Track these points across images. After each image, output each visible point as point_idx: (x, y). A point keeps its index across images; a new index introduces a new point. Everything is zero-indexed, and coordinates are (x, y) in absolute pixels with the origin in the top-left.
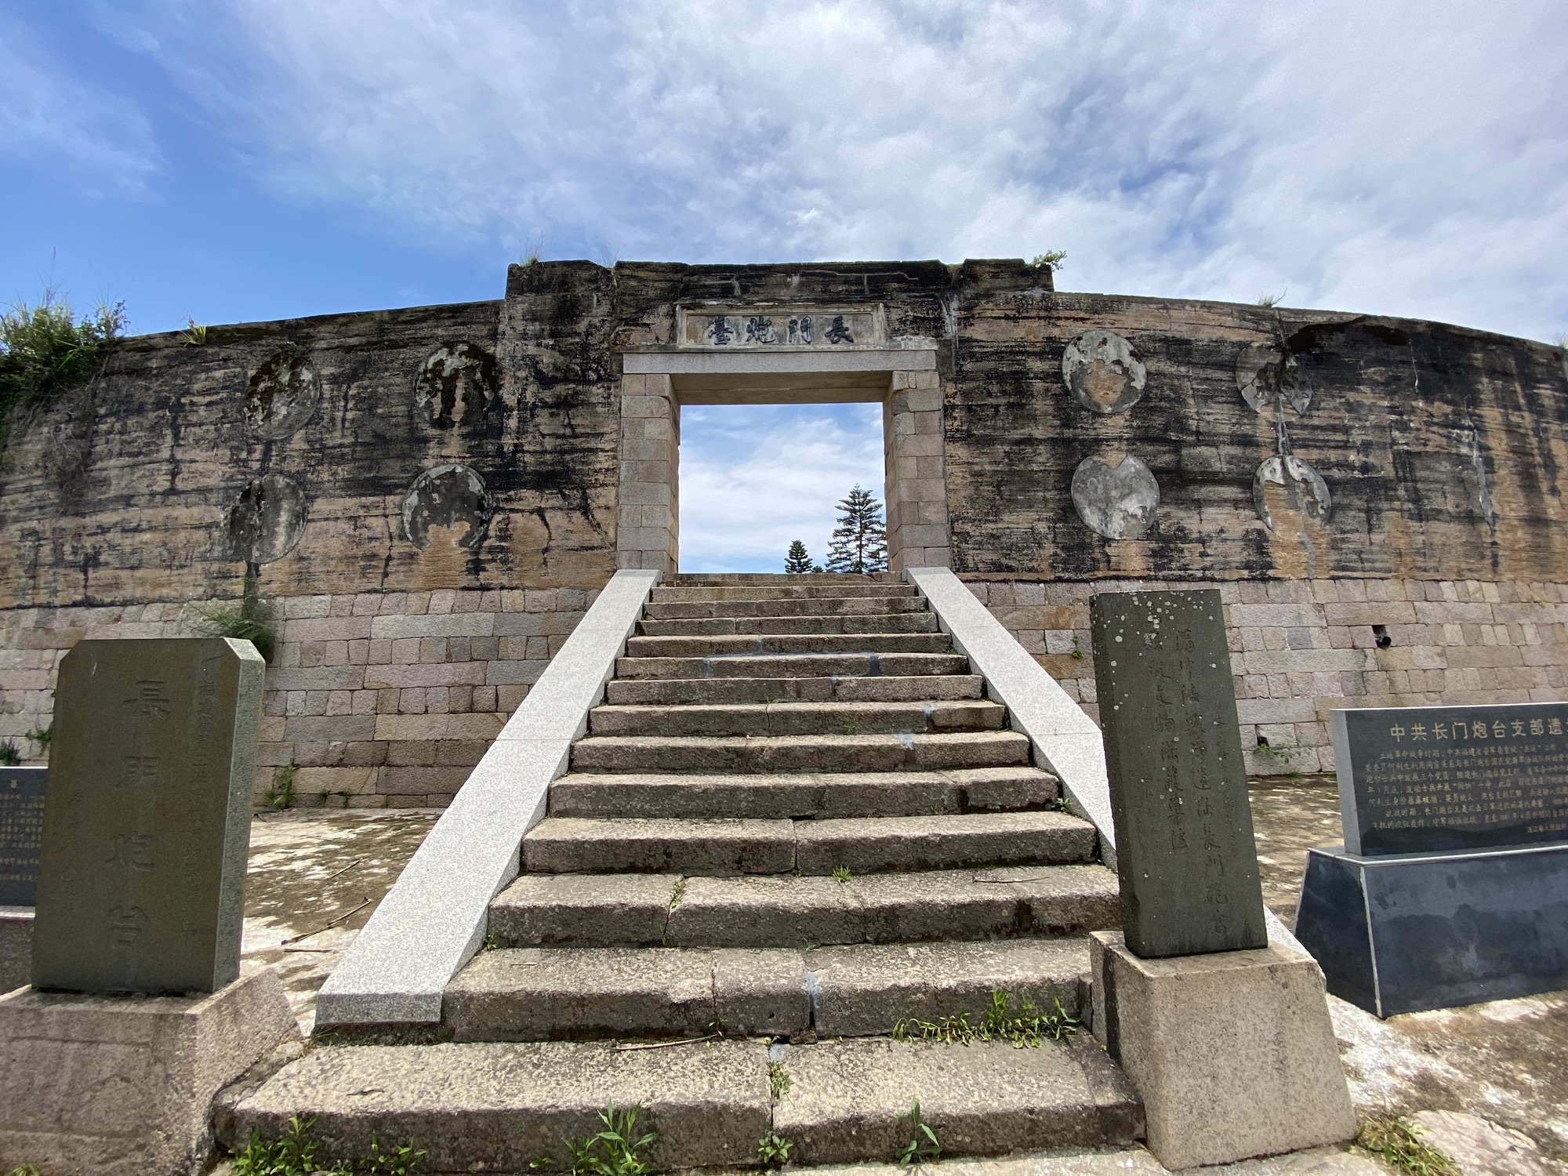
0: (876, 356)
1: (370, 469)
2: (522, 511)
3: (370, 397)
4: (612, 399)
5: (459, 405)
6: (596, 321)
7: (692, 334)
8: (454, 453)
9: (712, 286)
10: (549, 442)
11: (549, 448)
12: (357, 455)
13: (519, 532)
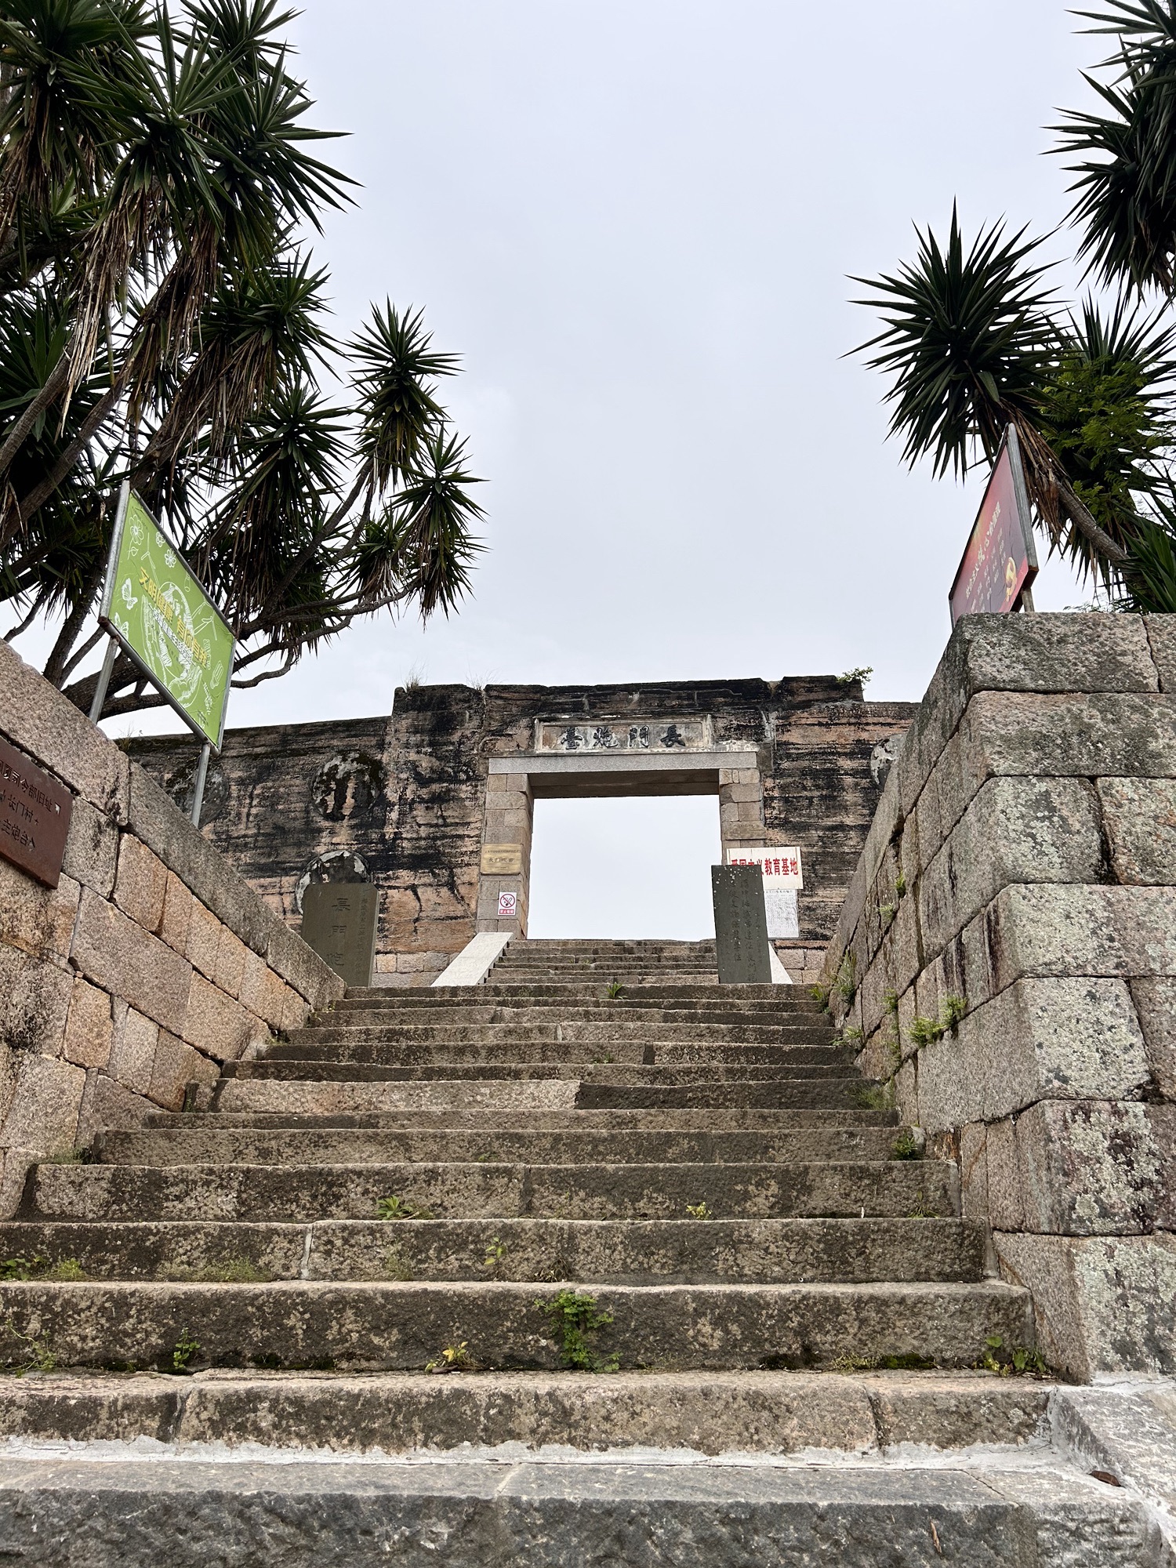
0: (704, 758)
1: (269, 856)
2: (398, 888)
3: (273, 796)
4: (479, 794)
5: (350, 801)
6: (468, 733)
7: (547, 741)
8: (344, 841)
9: (566, 703)
10: (424, 832)
11: (424, 835)
12: (259, 844)
13: (395, 905)
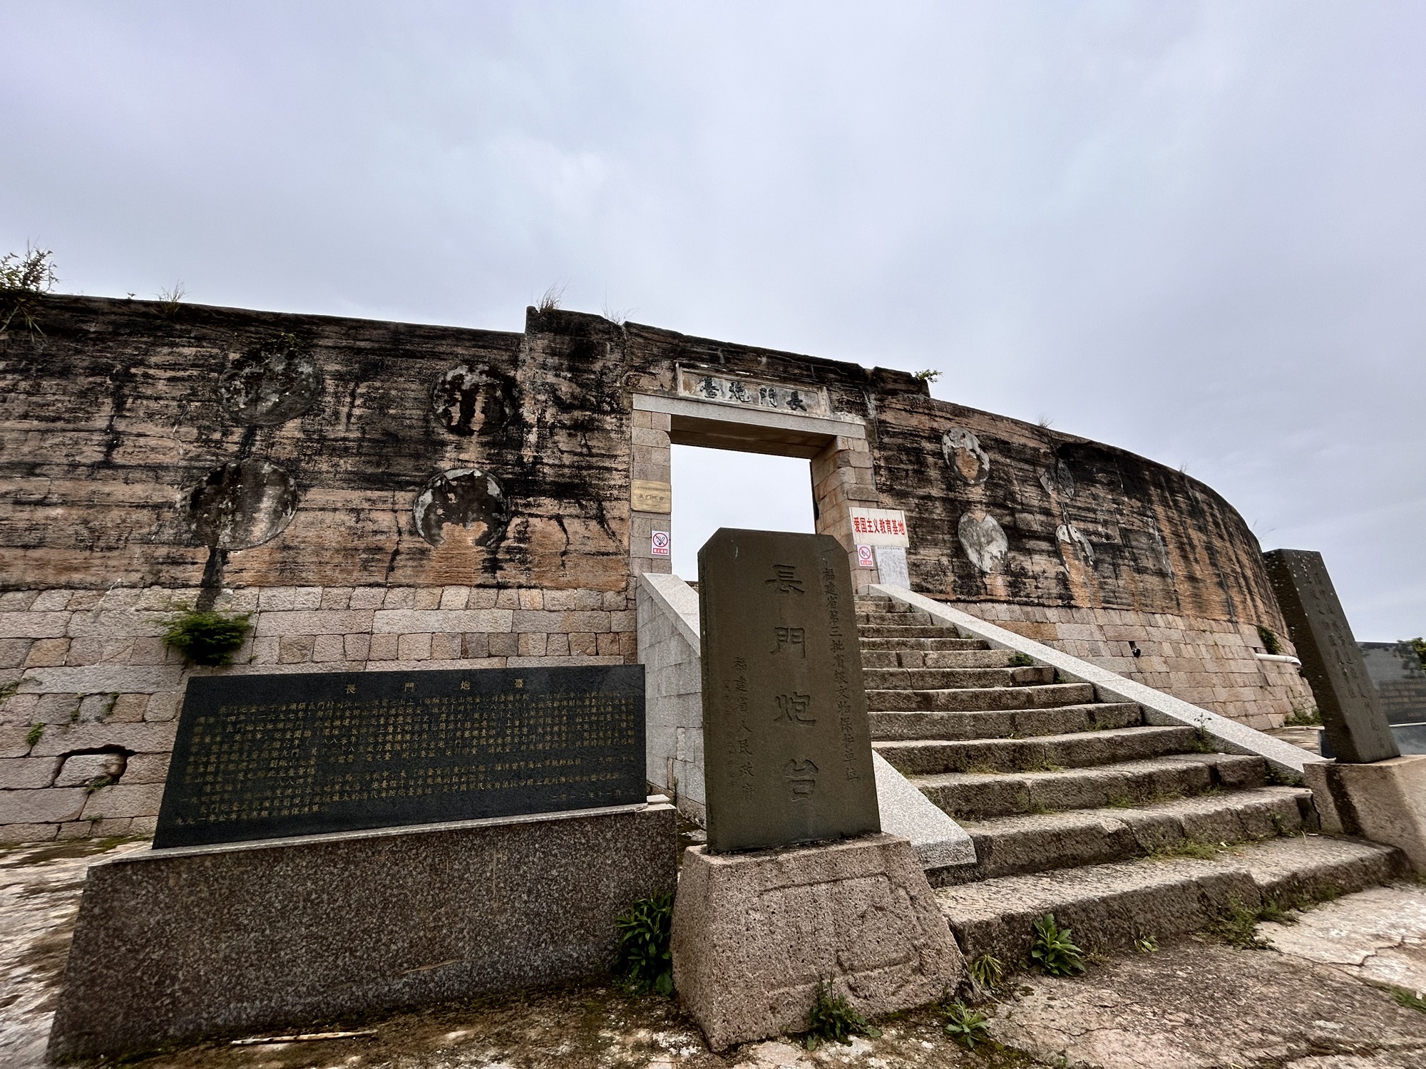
0: (825, 423)
1: (378, 465)
2: (541, 516)
3: (382, 397)
4: (624, 428)
5: (479, 416)
6: (610, 364)
7: (687, 386)
8: (473, 458)
9: (703, 353)
10: (567, 459)
11: (567, 463)
12: (364, 450)
13: (538, 535)
